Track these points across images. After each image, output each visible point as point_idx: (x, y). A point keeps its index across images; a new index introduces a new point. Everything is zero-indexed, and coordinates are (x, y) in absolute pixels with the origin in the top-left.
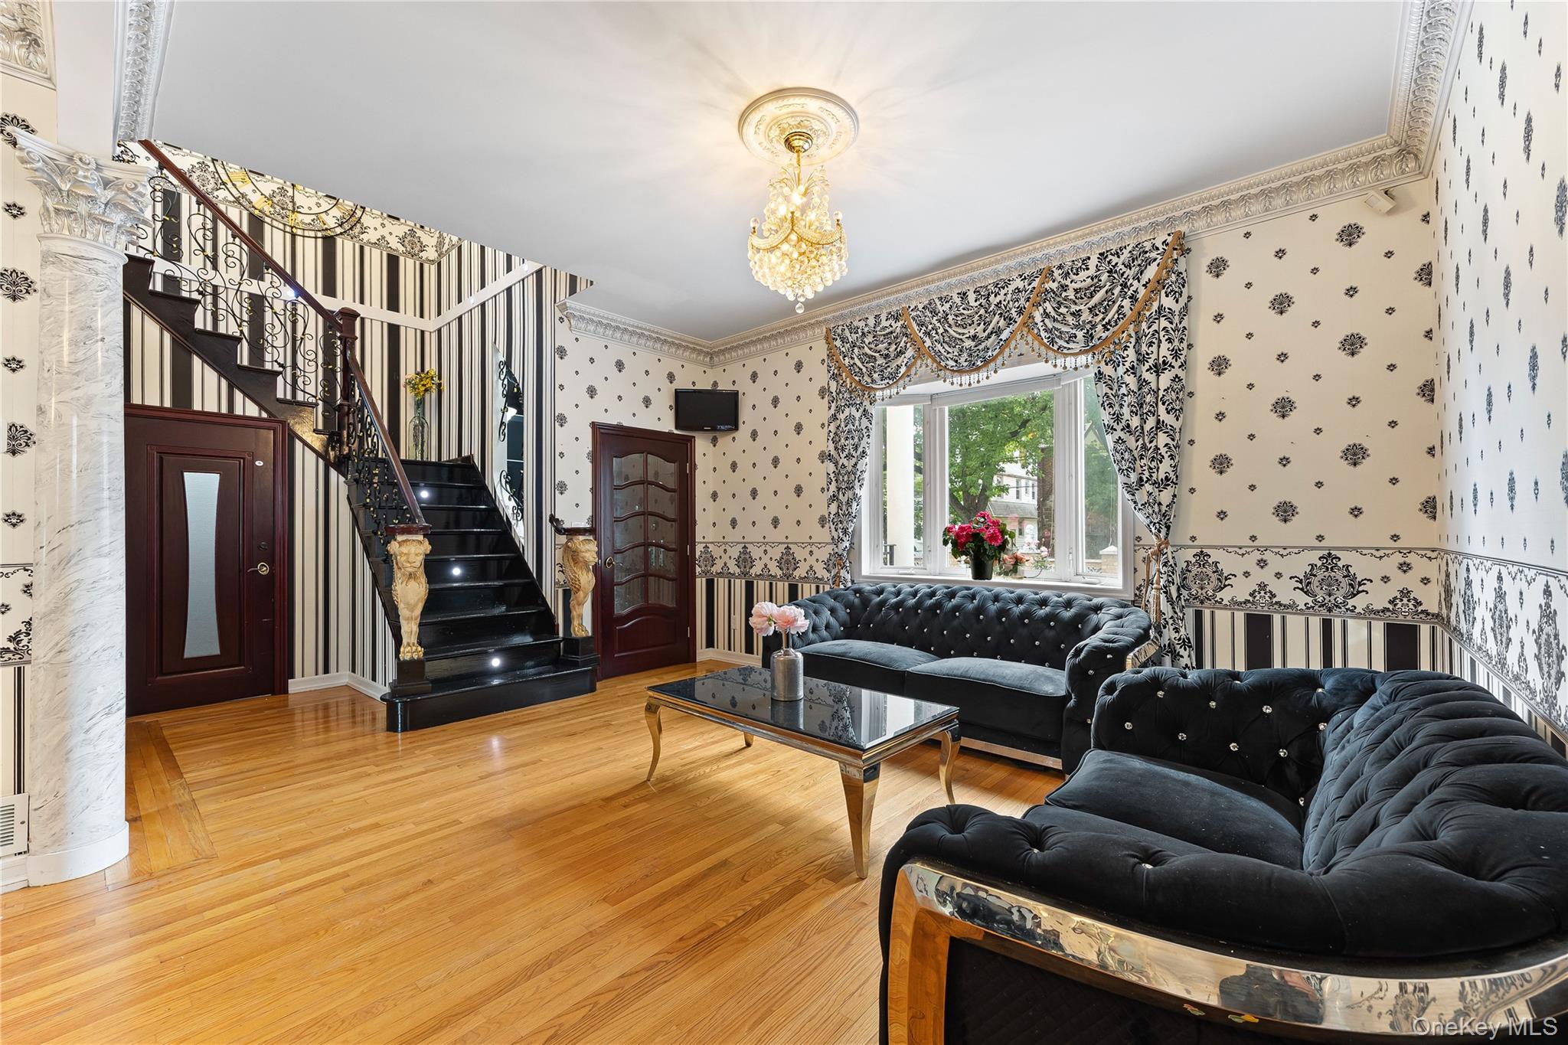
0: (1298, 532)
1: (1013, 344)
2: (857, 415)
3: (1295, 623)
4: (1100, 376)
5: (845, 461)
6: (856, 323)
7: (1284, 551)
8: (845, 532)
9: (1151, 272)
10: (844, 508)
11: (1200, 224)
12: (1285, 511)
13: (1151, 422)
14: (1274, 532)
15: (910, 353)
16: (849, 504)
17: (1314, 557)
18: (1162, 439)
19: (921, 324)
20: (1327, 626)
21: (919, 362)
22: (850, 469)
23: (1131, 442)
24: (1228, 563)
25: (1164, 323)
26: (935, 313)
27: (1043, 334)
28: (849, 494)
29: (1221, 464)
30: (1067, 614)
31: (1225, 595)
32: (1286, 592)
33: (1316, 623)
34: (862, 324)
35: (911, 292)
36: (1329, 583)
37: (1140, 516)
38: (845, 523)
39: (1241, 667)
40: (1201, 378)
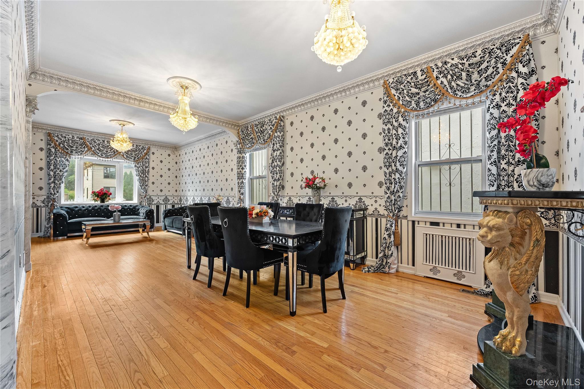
0: (162, 194)
1: (117, 156)
2: (64, 160)
3: (162, 206)
4: (135, 166)
5: (59, 172)
6: (64, 135)
7: (161, 196)
8: (58, 192)
9: (145, 151)
10: (58, 185)
11: (151, 146)
12: (161, 191)
13: (145, 176)
14: (160, 194)
15: (86, 149)
16: (60, 184)
17: (164, 197)
18: (146, 178)
19: (91, 144)
20: (166, 206)
21: (89, 152)
22: (61, 174)
23: (141, 178)
24: (154, 198)
25: (147, 160)
26: (95, 142)
27: (125, 156)
28: (61, 181)
29: (153, 183)
30: (131, 207)
31: (153, 203)
32: (161, 202)
33: (165, 206)
34: (67, 136)
35: (86, 134)
36: (166, 200)
37: (142, 191)
38: (58, 190)
39: (171, 208)
40: (151, 170)
